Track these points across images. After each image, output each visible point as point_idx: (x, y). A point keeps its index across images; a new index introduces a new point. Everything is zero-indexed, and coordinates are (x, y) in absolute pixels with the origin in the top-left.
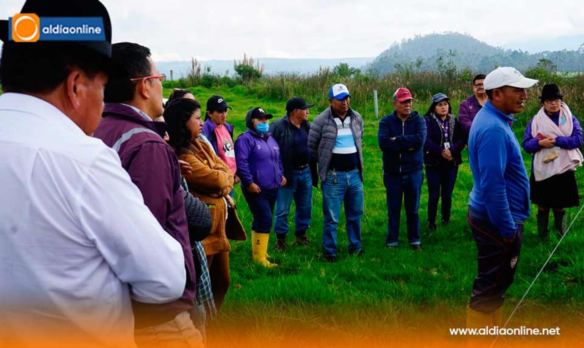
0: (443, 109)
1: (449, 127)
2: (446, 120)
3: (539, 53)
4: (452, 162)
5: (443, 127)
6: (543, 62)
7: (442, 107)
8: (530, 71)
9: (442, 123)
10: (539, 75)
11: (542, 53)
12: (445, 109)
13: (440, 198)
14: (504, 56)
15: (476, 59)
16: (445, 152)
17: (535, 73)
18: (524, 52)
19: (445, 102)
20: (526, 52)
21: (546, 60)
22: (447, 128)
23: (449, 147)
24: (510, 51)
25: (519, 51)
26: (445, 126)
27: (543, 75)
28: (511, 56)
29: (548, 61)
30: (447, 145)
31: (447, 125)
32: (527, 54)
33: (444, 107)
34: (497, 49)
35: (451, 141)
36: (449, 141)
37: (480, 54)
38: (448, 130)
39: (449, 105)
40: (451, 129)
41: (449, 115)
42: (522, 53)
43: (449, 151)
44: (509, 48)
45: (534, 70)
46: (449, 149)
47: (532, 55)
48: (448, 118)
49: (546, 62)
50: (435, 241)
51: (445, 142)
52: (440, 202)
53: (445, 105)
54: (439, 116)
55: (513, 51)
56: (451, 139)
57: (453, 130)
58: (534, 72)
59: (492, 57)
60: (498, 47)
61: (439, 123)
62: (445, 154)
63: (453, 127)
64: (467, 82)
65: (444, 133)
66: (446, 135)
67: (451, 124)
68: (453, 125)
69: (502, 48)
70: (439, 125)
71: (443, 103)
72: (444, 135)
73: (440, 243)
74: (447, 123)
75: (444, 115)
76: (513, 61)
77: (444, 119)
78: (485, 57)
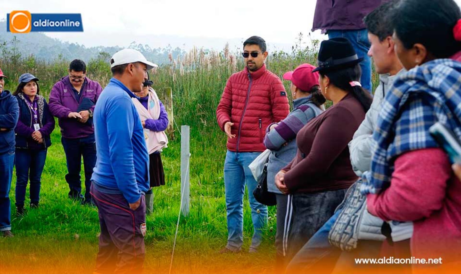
0: (32, 89)
1: (38, 107)
2: (34, 101)
3: (95, 48)
4: (42, 144)
5: (32, 108)
6: (103, 55)
7: (31, 88)
8: (92, 62)
9: (31, 104)
10: (101, 67)
11: (98, 48)
12: (34, 90)
13: (29, 181)
14: (62, 48)
15: (35, 48)
16: (36, 134)
17: (97, 65)
18: (81, 45)
19: (33, 83)
20: (83, 45)
21: (105, 54)
22: (36, 109)
23: (39, 128)
24: (67, 43)
25: (76, 45)
26: (34, 107)
27: (105, 67)
28: (68, 48)
29: (107, 54)
30: (37, 126)
31: (36, 106)
32: (83, 47)
33: (33, 87)
34: (55, 40)
35: (41, 122)
36: (38, 122)
37: (38, 44)
38: (38, 111)
39: (37, 85)
40: (40, 110)
41: (38, 96)
42: (79, 46)
43: (39, 133)
44: (67, 41)
45: (96, 62)
46: (39, 130)
47: (88, 49)
48: (36, 99)
49: (105, 55)
50: (27, 225)
51: (35, 123)
52: (28, 186)
53: (34, 85)
54: (28, 97)
55: (70, 43)
56: (41, 120)
57: (42, 111)
58: (96, 63)
59: (50, 48)
60: (56, 39)
61: (27, 104)
62: (35, 136)
63: (42, 109)
64: (33, 69)
65: (34, 114)
66: (36, 116)
67: (39, 105)
68: (42, 106)
69: (60, 40)
70: (29, 106)
71: (32, 83)
72: (33, 117)
73: (32, 227)
74: (36, 104)
75: (33, 96)
76: (70, 53)
77: (32, 100)
78: (44, 48)
